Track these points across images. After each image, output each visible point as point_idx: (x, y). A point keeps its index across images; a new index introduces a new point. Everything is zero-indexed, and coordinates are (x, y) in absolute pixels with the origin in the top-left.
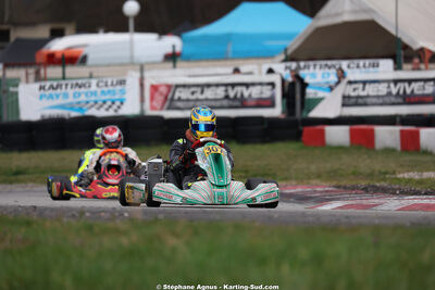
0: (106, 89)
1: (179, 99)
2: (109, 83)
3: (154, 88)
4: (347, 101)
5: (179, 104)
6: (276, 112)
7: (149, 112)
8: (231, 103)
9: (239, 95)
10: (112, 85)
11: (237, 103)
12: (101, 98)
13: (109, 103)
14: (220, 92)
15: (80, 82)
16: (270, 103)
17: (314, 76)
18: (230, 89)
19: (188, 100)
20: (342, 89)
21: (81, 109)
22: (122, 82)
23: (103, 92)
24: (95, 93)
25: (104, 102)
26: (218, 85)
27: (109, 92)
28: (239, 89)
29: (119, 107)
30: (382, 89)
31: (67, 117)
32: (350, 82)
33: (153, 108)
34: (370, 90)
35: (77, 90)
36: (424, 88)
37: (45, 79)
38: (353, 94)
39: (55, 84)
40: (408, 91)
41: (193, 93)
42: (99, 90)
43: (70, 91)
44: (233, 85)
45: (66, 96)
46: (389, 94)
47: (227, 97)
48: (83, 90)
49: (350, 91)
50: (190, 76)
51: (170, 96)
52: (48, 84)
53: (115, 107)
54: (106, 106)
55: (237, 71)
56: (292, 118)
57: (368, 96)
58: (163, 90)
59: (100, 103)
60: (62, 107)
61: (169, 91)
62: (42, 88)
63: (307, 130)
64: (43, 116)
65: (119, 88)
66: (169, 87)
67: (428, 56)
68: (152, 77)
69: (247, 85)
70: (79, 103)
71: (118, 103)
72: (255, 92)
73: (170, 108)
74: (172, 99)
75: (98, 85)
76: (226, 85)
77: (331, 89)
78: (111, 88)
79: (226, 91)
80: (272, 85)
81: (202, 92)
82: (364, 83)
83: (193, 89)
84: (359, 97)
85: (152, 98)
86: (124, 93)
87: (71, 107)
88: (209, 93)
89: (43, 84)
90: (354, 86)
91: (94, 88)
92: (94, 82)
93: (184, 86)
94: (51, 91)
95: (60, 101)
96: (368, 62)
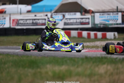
1: (20, 23)
2: (1, 18)
3: (13, 20)
4: (65, 24)
5: (20, 25)
7: (12, 27)
8: (34, 24)
9: (36, 22)
11: (36, 24)
13: (1, 24)
14: (31, 21)
17: (58, 17)
19: (22, 24)
20: (64, 21)
22: (5, 19)
26: (30, 19)
28: (36, 21)
29: (4, 25)
30: (75, 21)
32: (66, 19)
33: (13, 26)
34: (72, 21)
36: (86, 20)
38: (67, 22)
40: (82, 21)
41: (24, 22)
44: (35, 19)
46: (77, 22)
47: (33, 23)
49: (66, 21)
50: (23, 17)
51: (18, 22)
55: (35, 16)
57: (71, 23)
58: (16, 21)
61: (17, 21)
65: (4, 20)
67: (91, 12)
68: (13, 17)
69: (38, 19)
71: (3, 24)
72: (40, 21)
73: (18, 26)
74: (18, 23)
76: (33, 19)
77: (61, 20)
78: (2, 20)
79: (33, 21)
80: (45, 19)
81: (26, 21)
82: (70, 19)
83: (24, 21)
84: (68, 23)
85: (13, 23)
86: (5, 21)
88: (28, 22)
93: (21, 20)
96: (73, 13)
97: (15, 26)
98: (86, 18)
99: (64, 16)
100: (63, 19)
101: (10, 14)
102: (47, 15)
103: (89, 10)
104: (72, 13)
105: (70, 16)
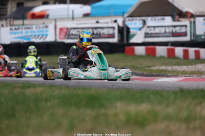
0: (39, 30)
1: (72, 34)
2: (41, 27)
3: (61, 29)
5: (72, 37)
6: (115, 40)
7: (59, 40)
8: (95, 36)
9: (99, 33)
10: (42, 28)
11: (98, 36)
12: (37, 34)
13: (41, 36)
15: (28, 27)
16: (112, 36)
18: (94, 30)
19: (76, 35)
20: (145, 30)
21: (28, 39)
22: (47, 27)
23: (38, 31)
24: (34, 32)
25: (39, 36)
26: (88, 28)
27: (41, 31)
28: (99, 30)
29: (45, 38)
30: (163, 30)
31: (22, 42)
32: (148, 27)
33: (60, 38)
34: (157, 30)
35: (27, 30)
36: (181, 29)
37: (13, 25)
38: (150, 32)
39: (17, 27)
40: (174, 31)
41: (78, 32)
42: (36, 30)
43: (24, 31)
44: (96, 28)
45: (22, 33)
46: (165, 32)
48: (29, 30)
49: (148, 31)
50: (77, 24)
51: (68, 33)
52: (14, 28)
53: (43, 38)
54: (39, 37)
55: (97, 22)
56: (122, 43)
57: (156, 33)
58: (65, 30)
59: (37, 36)
60: (20, 38)
61: (67, 31)
62: (11, 29)
63: (127, 48)
64: (11, 42)
65: (45, 29)
66: (67, 29)
68: (60, 25)
69: (102, 28)
70: (27, 36)
71: (45, 36)
72: (106, 31)
73: (68, 38)
74: (69, 35)
75: (36, 28)
76: (93, 28)
77: (140, 29)
78: (41, 29)
79: (93, 31)
80: (114, 28)
82: (154, 27)
83: (78, 30)
84: (152, 34)
85: (60, 34)
86: (47, 31)
87: (24, 38)
89: (12, 27)
90: (150, 28)
91: (34, 29)
92: (34, 27)
93: (74, 28)
94: (15, 31)
95: (19, 35)
96: (160, 18)
97: (64, 38)
98: (182, 26)
99: (144, 22)
100: (143, 27)
101: (56, 20)
102: (116, 21)
103: (187, 12)
104: (157, 18)
105: (155, 21)
